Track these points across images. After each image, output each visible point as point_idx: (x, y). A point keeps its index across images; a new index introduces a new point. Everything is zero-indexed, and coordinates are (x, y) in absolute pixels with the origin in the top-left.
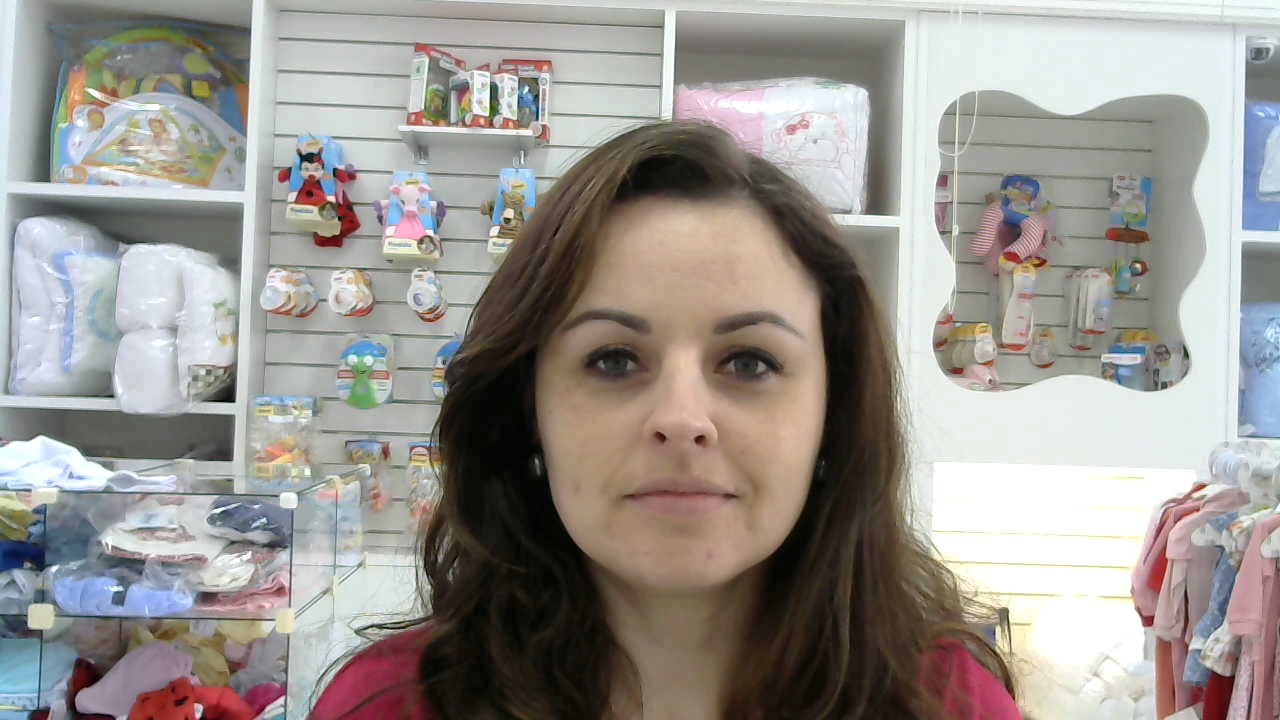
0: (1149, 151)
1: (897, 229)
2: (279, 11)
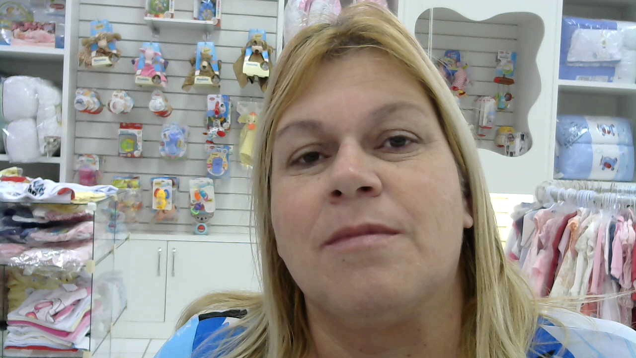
0: (515, 40)
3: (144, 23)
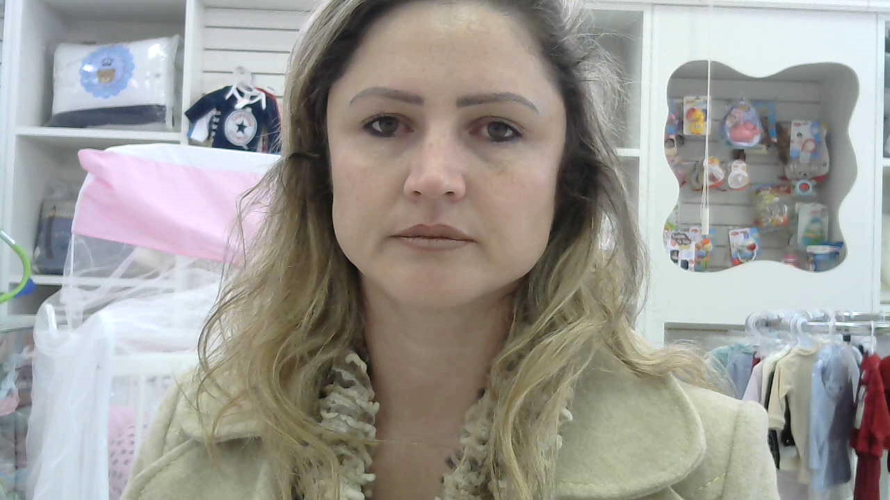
0: (817, 103)
1: (639, 157)
2: (206, 7)
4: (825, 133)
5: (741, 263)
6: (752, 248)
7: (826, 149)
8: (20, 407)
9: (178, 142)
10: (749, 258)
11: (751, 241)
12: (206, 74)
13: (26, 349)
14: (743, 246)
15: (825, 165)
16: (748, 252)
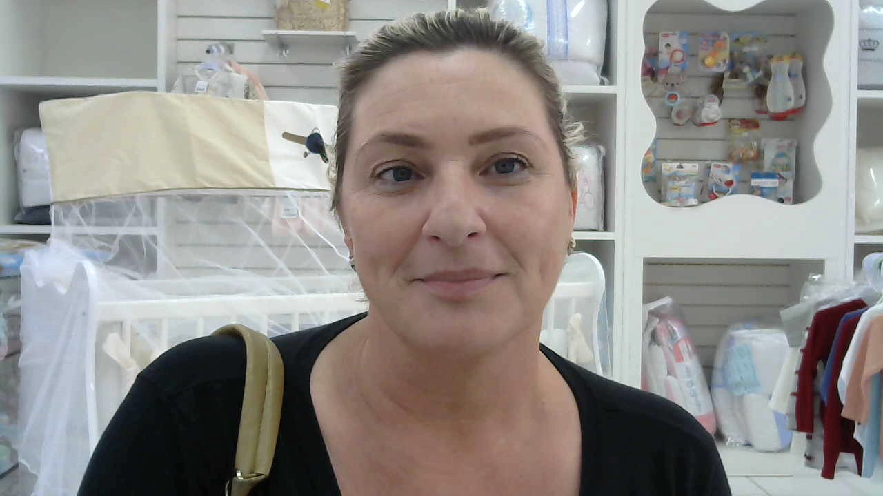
0: (793, 36)
1: (616, 94)
3: (262, 39)
4: (802, 65)
5: (716, 197)
6: (730, 183)
7: (802, 82)
8: (9, 355)
9: (154, 89)
10: (724, 193)
11: (729, 177)
12: (180, 19)
13: (12, 299)
14: (720, 180)
15: (801, 97)
16: (725, 187)
